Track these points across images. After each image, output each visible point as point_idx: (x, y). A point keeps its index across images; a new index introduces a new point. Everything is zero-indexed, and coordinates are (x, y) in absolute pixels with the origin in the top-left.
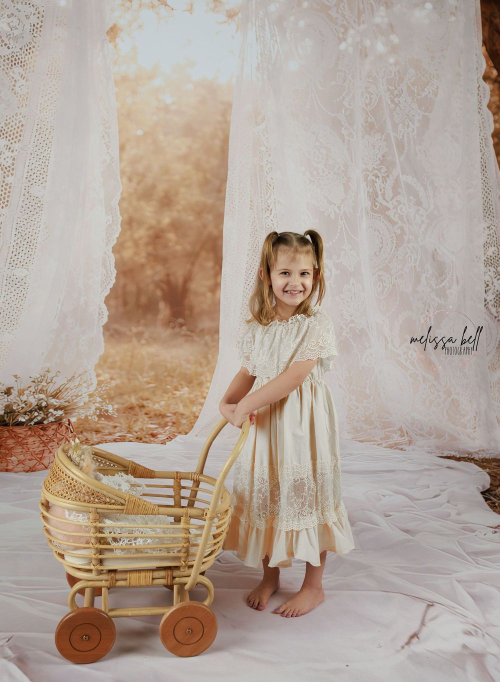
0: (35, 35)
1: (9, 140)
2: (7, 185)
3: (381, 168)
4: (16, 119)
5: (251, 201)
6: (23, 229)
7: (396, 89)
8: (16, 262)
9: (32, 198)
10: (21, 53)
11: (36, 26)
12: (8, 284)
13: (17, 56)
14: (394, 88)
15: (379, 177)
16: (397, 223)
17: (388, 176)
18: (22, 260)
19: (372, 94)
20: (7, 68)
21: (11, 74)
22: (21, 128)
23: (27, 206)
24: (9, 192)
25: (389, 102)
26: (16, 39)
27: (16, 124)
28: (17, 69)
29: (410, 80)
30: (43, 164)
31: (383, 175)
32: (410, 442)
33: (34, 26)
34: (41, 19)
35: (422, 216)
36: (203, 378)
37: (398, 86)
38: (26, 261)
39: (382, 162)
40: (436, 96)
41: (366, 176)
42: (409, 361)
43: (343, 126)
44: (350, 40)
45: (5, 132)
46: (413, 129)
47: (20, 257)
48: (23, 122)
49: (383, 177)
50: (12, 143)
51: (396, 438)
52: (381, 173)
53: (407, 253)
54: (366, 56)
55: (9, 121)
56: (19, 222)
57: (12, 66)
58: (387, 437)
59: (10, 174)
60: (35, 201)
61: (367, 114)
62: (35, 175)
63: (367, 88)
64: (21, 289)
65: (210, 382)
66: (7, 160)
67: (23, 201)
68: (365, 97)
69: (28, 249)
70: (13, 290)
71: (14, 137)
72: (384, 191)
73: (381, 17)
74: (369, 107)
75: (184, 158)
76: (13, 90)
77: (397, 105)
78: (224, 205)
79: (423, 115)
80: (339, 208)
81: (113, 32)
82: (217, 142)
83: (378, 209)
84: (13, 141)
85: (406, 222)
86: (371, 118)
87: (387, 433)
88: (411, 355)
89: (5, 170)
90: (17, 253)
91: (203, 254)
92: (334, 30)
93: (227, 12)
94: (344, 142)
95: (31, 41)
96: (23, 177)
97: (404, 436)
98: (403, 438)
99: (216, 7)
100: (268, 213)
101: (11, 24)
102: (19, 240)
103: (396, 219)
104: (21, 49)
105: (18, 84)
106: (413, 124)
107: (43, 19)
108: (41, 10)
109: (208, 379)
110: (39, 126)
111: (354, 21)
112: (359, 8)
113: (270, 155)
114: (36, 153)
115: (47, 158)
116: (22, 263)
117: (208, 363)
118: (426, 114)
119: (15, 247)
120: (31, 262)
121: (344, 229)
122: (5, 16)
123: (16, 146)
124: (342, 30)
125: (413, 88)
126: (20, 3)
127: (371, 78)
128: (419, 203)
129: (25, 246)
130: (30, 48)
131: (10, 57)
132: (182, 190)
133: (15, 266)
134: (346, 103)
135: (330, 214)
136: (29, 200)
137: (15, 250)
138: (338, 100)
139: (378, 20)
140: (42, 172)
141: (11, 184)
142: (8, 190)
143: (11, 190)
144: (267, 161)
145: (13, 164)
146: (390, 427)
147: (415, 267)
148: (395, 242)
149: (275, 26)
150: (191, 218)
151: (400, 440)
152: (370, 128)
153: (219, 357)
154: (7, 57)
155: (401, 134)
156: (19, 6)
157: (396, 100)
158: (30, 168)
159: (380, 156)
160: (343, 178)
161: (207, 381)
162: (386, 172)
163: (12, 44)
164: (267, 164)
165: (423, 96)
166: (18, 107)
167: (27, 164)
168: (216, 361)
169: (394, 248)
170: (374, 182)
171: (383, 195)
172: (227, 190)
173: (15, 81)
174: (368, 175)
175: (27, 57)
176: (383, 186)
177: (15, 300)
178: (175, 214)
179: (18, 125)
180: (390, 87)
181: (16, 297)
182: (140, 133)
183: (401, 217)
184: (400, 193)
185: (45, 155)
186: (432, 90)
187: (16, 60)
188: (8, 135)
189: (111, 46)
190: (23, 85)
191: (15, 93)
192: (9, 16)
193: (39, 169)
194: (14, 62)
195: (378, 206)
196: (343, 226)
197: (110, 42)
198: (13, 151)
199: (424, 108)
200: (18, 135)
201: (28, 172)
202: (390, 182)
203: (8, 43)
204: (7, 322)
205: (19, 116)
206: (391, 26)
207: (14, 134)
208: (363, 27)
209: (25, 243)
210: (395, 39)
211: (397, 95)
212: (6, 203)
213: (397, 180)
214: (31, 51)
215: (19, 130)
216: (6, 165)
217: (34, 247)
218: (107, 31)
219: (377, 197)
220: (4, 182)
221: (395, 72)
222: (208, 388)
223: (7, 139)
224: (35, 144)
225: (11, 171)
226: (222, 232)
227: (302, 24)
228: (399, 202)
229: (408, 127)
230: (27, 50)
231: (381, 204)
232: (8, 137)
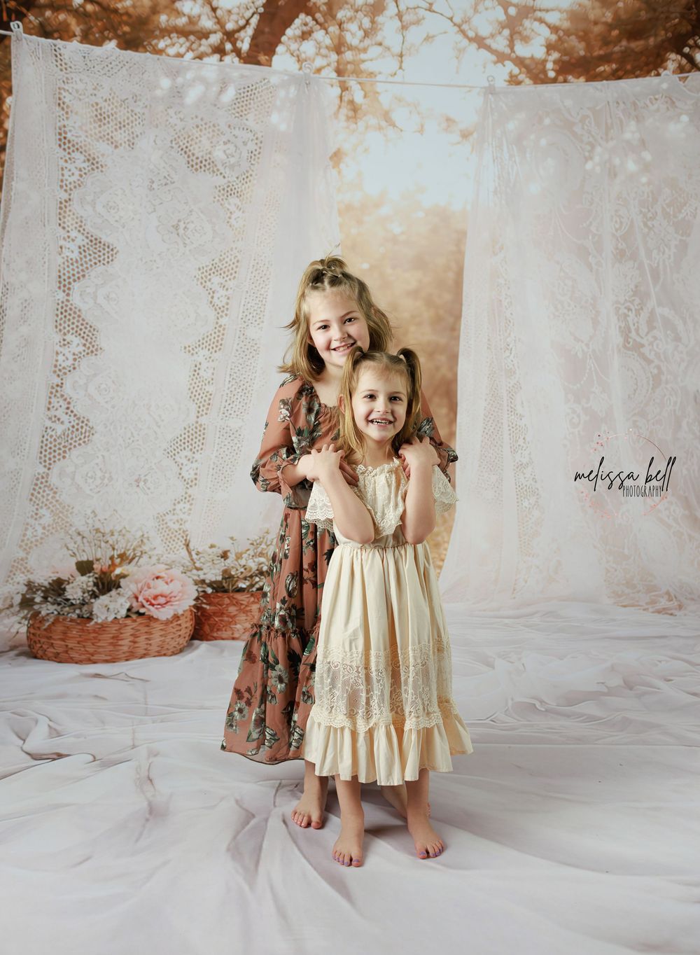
0: (253, 162)
1: (224, 278)
2: (220, 326)
3: (634, 300)
4: (231, 255)
5: (489, 340)
6: (238, 374)
7: (649, 211)
8: (230, 412)
9: (248, 341)
10: (237, 182)
11: (254, 152)
12: (221, 437)
13: (233, 185)
14: (647, 210)
15: (631, 310)
16: (652, 362)
17: (642, 309)
18: (237, 410)
19: (623, 218)
20: (222, 200)
21: (226, 205)
22: (236, 264)
23: (243, 349)
24: (223, 334)
25: (642, 227)
26: (232, 167)
27: (231, 260)
28: (234, 200)
29: (665, 201)
30: (260, 303)
31: (636, 307)
32: (680, 607)
33: (252, 152)
34: (259, 145)
35: (682, 352)
36: (439, 538)
37: (652, 208)
38: (241, 411)
39: (636, 292)
40: (695, 217)
41: (617, 309)
42: (671, 518)
43: (590, 254)
44: (597, 159)
45: (219, 269)
46: (670, 256)
47: (234, 406)
48: (239, 258)
49: (636, 310)
50: (226, 281)
51: (663, 603)
52: (634, 305)
53: (665, 395)
54: (615, 175)
55: (224, 256)
56: (233, 367)
57: (228, 196)
58: (653, 602)
59: (224, 314)
60: (251, 344)
61: (617, 240)
62: (252, 315)
63: (616, 211)
64: (236, 441)
65: (448, 542)
66: (221, 299)
67: (238, 344)
68: (614, 220)
69: (243, 397)
70: (226, 443)
71: (229, 274)
72: (638, 327)
73: (631, 132)
74: (619, 231)
75: (414, 294)
76: (228, 222)
77: (650, 229)
78: (459, 345)
79: (681, 241)
80: (587, 345)
81: (337, 156)
82: (451, 275)
83: (631, 346)
84: (227, 279)
85: (664, 360)
86: (622, 244)
87: (653, 598)
88: (674, 511)
89: (219, 310)
90: (231, 402)
91: (436, 400)
92: (579, 148)
93: (461, 131)
94: (591, 271)
95: (248, 169)
96: (238, 317)
97: (673, 600)
98: (672, 602)
99: (448, 126)
100: (508, 353)
101: (227, 152)
102: (234, 387)
103: (652, 356)
104: (237, 178)
105: (233, 217)
106: (670, 249)
107: (261, 145)
108: (259, 135)
109: (446, 539)
110: (256, 262)
111: (602, 138)
112: (606, 123)
113: (509, 288)
114: (253, 291)
115: (265, 296)
116: (237, 413)
117: (445, 522)
118: (684, 238)
119: (230, 395)
120: (246, 411)
121: (593, 369)
122: (221, 143)
123: (231, 284)
124: (588, 148)
125: (668, 210)
126: (237, 129)
127: (621, 200)
128: (678, 339)
129: (240, 394)
130: (247, 177)
131: (225, 186)
132: (412, 329)
133: (229, 416)
134: (593, 229)
135: (577, 353)
136: (244, 343)
137: (228, 398)
138: (585, 225)
139: (628, 136)
140: (259, 312)
141: (225, 325)
142: (222, 332)
143: (225, 332)
144: (506, 295)
145: (228, 304)
146: (656, 591)
147: (675, 411)
148: (651, 382)
149: (514, 146)
151: (669, 604)
152: (620, 255)
153: (457, 515)
154: (222, 187)
155: (656, 261)
156: (236, 132)
157: (649, 223)
158: (246, 307)
159: (632, 286)
160: (591, 311)
161: (444, 542)
162: (640, 304)
163: (227, 172)
164: (506, 299)
165: (680, 218)
166: (234, 241)
168: (453, 520)
169: (650, 390)
170: (626, 316)
171: (637, 330)
172: (462, 327)
173: (231, 213)
174: (620, 308)
175: (243, 187)
176: (636, 319)
177: (229, 453)
179: (233, 261)
180: (643, 210)
181: (230, 450)
182: (366, 266)
183: (658, 356)
184: (656, 328)
185: (262, 292)
186: (691, 212)
187: (231, 190)
188: (222, 272)
189: (334, 172)
190: (238, 217)
191: (230, 226)
192: (225, 143)
193: (256, 308)
194: (230, 192)
195: (631, 343)
196: (592, 365)
197: (334, 168)
198: (227, 289)
199: (681, 232)
200: (233, 272)
201: (243, 312)
202: (644, 315)
203: (223, 171)
204: (220, 478)
205: (235, 251)
206: (643, 143)
207: (228, 271)
208: (611, 144)
209: (240, 390)
210: (647, 156)
211: (651, 218)
212: (219, 347)
213: (652, 313)
214: (248, 180)
215: (234, 266)
216: (220, 305)
217: (249, 395)
218: (330, 155)
219: (630, 332)
220: (217, 323)
221: (648, 193)
222: (446, 549)
223: (222, 277)
224: (252, 281)
225: (226, 312)
226: (456, 375)
227: (543, 142)
228: (655, 338)
229: (664, 253)
230: (244, 179)
231: (635, 340)
232: (222, 274)
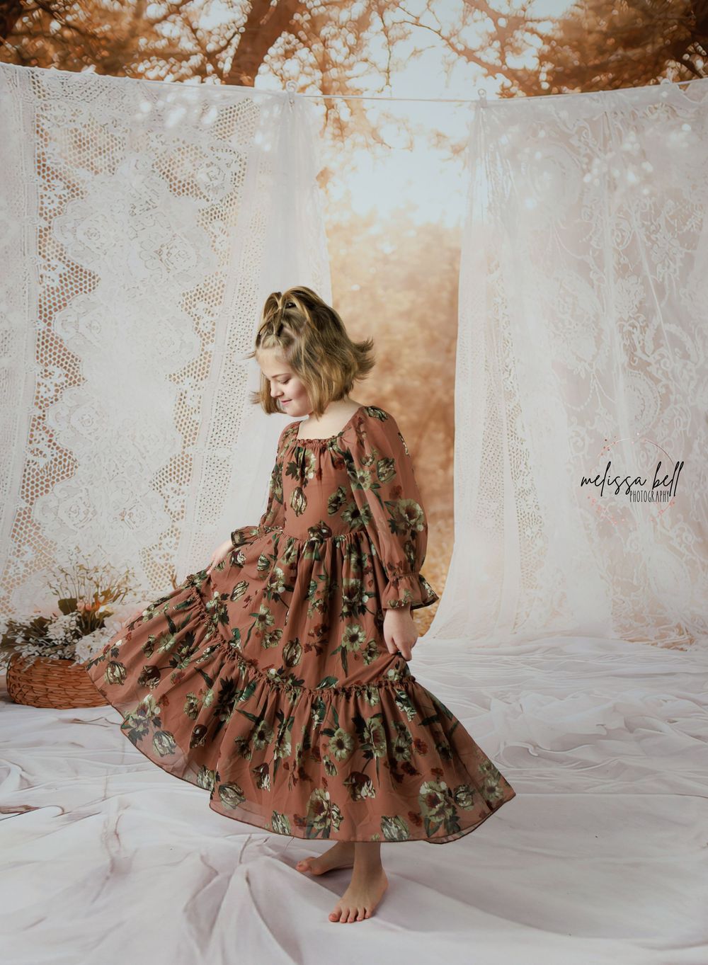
0: (237, 184)
1: (209, 303)
2: (206, 353)
3: (638, 317)
4: (216, 279)
5: (486, 361)
6: (225, 402)
7: (652, 224)
8: (217, 441)
9: (235, 367)
10: (221, 205)
11: (238, 174)
12: (209, 467)
13: (217, 208)
14: (649, 223)
15: (636, 327)
16: (660, 381)
17: (647, 326)
18: (224, 439)
19: (624, 231)
20: (206, 223)
21: (211, 229)
22: (221, 289)
23: (230, 376)
24: (209, 361)
25: (645, 240)
26: (216, 190)
27: (216, 285)
28: (218, 223)
29: (668, 213)
30: (247, 328)
31: (641, 324)
32: (691, 641)
33: (236, 174)
34: (243, 166)
35: (691, 371)
36: (437, 570)
37: (655, 221)
38: (228, 440)
39: (641, 308)
40: (701, 229)
41: (621, 327)
42: (683, 545)
43: (591, 270)
44: (595, 171)
45: (204, 294)
46: (675, 270)
47: (221, 435)
48: (225, 282)
49: (641, 326)
50: (211, 306)
51: (674, 637)
52: (639, 323)
53: (675, 416)
54: (615, 188)
55: (208, 281)
56: (220, 395)
57: (211, 220)
58: (662, 636)
59: (209, 341)
60: (238, 371)
61: (619, 254)
62: (238, 341)
63: (617, 225)
64: (223, 471)
65: (446, 575)
66: (206, 325)
67: (225, 371)
68: (615, 234)
69: (231, 426)
70: (214, 474)
71: (214, 299)
72: (644, 344)
73: (631, 143)
74: (620, 246)
75: (407, 315)
76: (213, 246)
77: (654, 242)
78: (455, 367)
79: (686, 253)
80: (590, 365)
81: (324, 176)
82: (445, 295)
83: (637, 365)
84: (213, 304)
85: (672, 378)
86: (624, 259)
87: (662, 631)
88: (686, 538)
89: (204, 337)
90: (218, 431)
91: (432, 425)
92: (576, 161)
93: (452, 146)
94: (593, 287)
95: (233, 191)
96: (224, 344)
97: (683, 634)
98: (683, 636)
99: (439, 142)
100: (506, 375)
101: (211, 174)
102: (221, 415)
103: (659, 375)
104: (221, 201)
105: (218, 240)
106: (675, 263)
107: (245, 167)
108: (243, 157)
109: (444, 571)
110: (242, 286)
111: (600, 150)
112: (604, 134)
113: (506, 307)
114: (239, 316)
115: (252, 321)
116: (224, 442)
117: (443, 553)
118: (690, 251)
119: (216, 424)
120: (235, 441)
121: (597, 390)
122: (204, 165)
123: (216, 309)
124: (586, 160)
125: (672, 223)
126: (220, 150)
127: (621, 213)
128: (686, 356)
129: (227, 423)
130: (231, 200)
131: (209, 210)
132: (406, 351)
133: (216, 445)
134: (593, 243)
135: (579, 373)
136: (231, 370)
137: (216, 427)
138: (584, 240)
139: (627, 146)
140: (246, 337)
141: (211, 352)
142: (208, 359)
143: (211, 359)
144: (503, 314)
145: (213, 330)
146: (665, 624)
147: (685, 432)
148: (659, 403)
149: (508, 161)
150: (417, 383)
151: (679, 639)
152: (623, 271)
153: (455, 545)
154: (206, 211)
155: (661, 276)
156: (220, 154)
157: (653, 237)
158: (232, 333)
159: (636, 303)
160: (593, 329)
161: (442, 574)
162: (645, 321)
163: (211, 195)
164: (503, 318)
165: (685, 230)
166: (219, 266)
167: (229, 329)
168: (452, 551)
169: (658, 410)
170: (631, 333)
171: (643, 348)
172: (458, 348)
173: (215, 236)
174: (624, 326)
175: (228, 209)
176: (641, 337)
177: (216, 484)
178: (398, 380)
179: (218, 285)
180: (646, 223)
181: (218, 481)
182: (356, 287)
183: (665, 374)
184: (662, 345)
185: (249, 317)
186: (696, 224)
187: (215, 213)
188: (207, 297)
189: (321, 192)
190: (223, 241)
191: (215, 250)
192: (208, 166)
193: (242, 334)
194: (214, 215)
195: (637, 362)
196: (596, 386)
197: (320, 188)
198: (213, 315)
199: (686, 245)
200: (218, 297)
201: (230, 338)
202: (650, 332)
203: (207, 195)
204: (208, 510)
205: (220, 276)
206: (644, 154)
207: (214, 296)
208: (610, 156)
209: (228, 419)
210: (648, 167)
211: (654, 231)
212: (205, 374)
213: (658, 330)
214: (232, 203)
215: (219, 291)
216: (206, 331)
217: (237, 423)
218: (317, 174)
219: (635, 350)
220: (203, 350)
221: (650, 206)
222: (444, 582)
223: (207, 302)
224: (238, 306)
225: (211, 338)
226: (452, 398)
227: (539, 155)
228: (662, 356)
229: (668, 267)
231: (640, 358)
232: (207, 299)
